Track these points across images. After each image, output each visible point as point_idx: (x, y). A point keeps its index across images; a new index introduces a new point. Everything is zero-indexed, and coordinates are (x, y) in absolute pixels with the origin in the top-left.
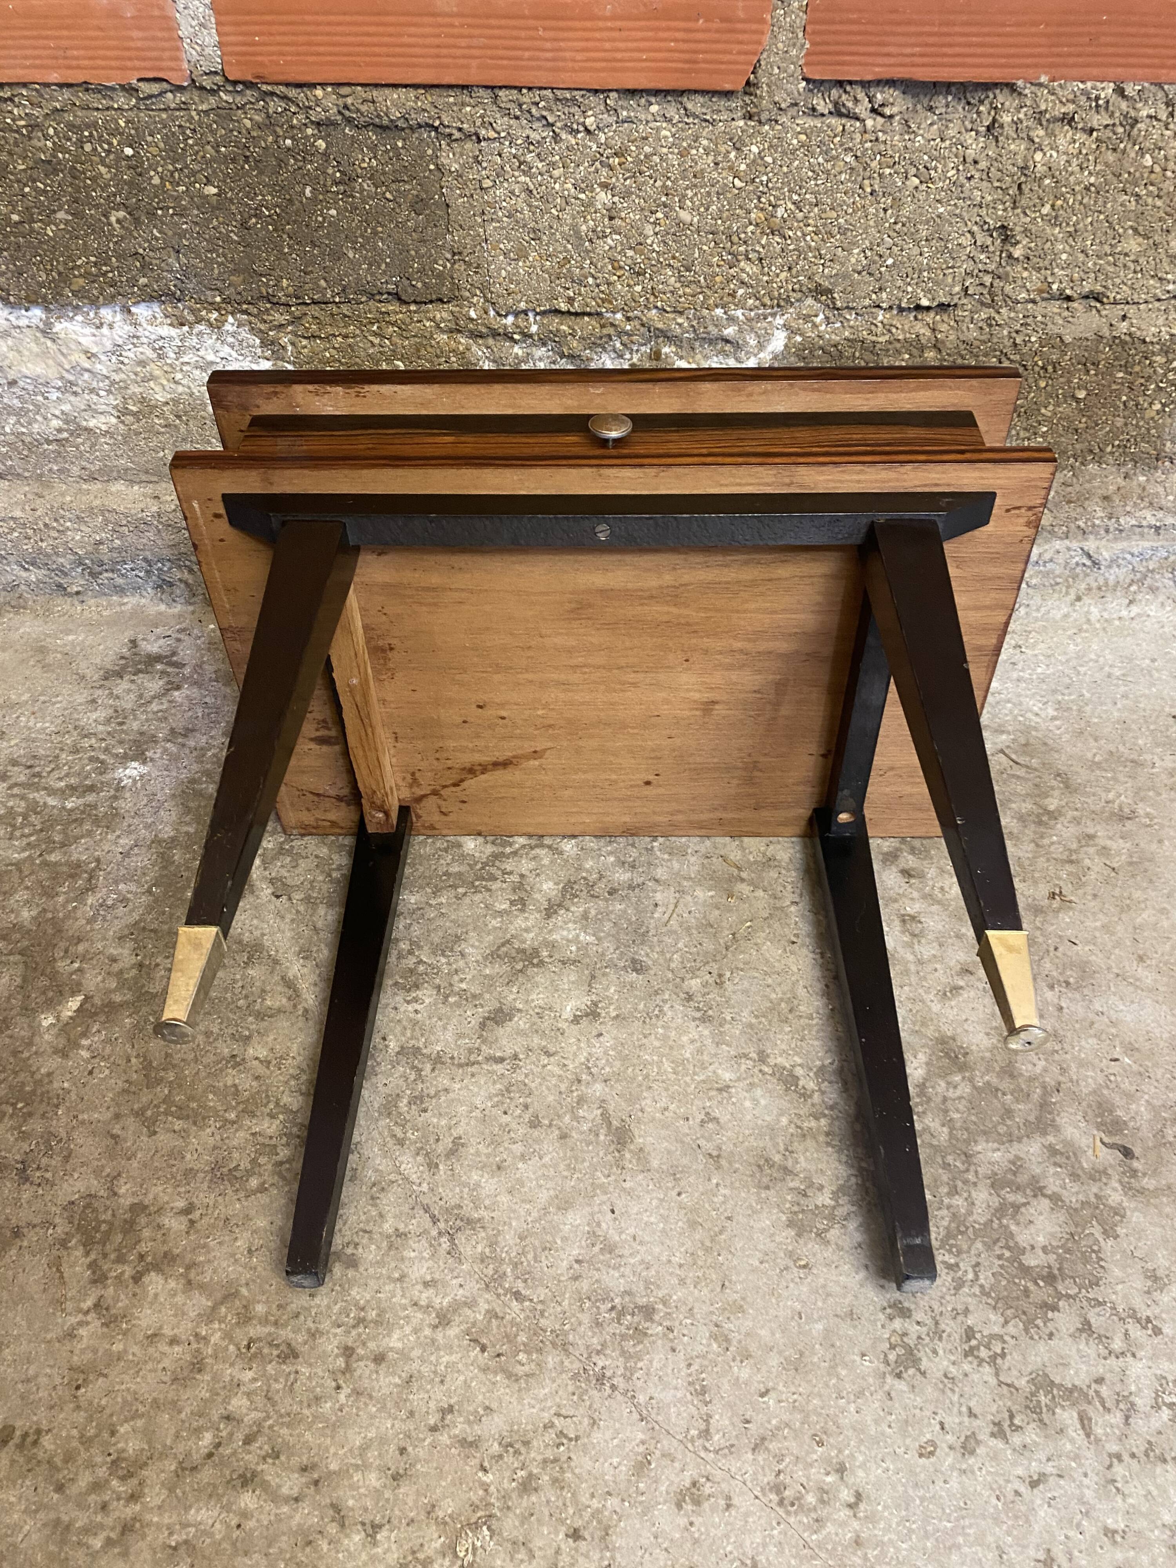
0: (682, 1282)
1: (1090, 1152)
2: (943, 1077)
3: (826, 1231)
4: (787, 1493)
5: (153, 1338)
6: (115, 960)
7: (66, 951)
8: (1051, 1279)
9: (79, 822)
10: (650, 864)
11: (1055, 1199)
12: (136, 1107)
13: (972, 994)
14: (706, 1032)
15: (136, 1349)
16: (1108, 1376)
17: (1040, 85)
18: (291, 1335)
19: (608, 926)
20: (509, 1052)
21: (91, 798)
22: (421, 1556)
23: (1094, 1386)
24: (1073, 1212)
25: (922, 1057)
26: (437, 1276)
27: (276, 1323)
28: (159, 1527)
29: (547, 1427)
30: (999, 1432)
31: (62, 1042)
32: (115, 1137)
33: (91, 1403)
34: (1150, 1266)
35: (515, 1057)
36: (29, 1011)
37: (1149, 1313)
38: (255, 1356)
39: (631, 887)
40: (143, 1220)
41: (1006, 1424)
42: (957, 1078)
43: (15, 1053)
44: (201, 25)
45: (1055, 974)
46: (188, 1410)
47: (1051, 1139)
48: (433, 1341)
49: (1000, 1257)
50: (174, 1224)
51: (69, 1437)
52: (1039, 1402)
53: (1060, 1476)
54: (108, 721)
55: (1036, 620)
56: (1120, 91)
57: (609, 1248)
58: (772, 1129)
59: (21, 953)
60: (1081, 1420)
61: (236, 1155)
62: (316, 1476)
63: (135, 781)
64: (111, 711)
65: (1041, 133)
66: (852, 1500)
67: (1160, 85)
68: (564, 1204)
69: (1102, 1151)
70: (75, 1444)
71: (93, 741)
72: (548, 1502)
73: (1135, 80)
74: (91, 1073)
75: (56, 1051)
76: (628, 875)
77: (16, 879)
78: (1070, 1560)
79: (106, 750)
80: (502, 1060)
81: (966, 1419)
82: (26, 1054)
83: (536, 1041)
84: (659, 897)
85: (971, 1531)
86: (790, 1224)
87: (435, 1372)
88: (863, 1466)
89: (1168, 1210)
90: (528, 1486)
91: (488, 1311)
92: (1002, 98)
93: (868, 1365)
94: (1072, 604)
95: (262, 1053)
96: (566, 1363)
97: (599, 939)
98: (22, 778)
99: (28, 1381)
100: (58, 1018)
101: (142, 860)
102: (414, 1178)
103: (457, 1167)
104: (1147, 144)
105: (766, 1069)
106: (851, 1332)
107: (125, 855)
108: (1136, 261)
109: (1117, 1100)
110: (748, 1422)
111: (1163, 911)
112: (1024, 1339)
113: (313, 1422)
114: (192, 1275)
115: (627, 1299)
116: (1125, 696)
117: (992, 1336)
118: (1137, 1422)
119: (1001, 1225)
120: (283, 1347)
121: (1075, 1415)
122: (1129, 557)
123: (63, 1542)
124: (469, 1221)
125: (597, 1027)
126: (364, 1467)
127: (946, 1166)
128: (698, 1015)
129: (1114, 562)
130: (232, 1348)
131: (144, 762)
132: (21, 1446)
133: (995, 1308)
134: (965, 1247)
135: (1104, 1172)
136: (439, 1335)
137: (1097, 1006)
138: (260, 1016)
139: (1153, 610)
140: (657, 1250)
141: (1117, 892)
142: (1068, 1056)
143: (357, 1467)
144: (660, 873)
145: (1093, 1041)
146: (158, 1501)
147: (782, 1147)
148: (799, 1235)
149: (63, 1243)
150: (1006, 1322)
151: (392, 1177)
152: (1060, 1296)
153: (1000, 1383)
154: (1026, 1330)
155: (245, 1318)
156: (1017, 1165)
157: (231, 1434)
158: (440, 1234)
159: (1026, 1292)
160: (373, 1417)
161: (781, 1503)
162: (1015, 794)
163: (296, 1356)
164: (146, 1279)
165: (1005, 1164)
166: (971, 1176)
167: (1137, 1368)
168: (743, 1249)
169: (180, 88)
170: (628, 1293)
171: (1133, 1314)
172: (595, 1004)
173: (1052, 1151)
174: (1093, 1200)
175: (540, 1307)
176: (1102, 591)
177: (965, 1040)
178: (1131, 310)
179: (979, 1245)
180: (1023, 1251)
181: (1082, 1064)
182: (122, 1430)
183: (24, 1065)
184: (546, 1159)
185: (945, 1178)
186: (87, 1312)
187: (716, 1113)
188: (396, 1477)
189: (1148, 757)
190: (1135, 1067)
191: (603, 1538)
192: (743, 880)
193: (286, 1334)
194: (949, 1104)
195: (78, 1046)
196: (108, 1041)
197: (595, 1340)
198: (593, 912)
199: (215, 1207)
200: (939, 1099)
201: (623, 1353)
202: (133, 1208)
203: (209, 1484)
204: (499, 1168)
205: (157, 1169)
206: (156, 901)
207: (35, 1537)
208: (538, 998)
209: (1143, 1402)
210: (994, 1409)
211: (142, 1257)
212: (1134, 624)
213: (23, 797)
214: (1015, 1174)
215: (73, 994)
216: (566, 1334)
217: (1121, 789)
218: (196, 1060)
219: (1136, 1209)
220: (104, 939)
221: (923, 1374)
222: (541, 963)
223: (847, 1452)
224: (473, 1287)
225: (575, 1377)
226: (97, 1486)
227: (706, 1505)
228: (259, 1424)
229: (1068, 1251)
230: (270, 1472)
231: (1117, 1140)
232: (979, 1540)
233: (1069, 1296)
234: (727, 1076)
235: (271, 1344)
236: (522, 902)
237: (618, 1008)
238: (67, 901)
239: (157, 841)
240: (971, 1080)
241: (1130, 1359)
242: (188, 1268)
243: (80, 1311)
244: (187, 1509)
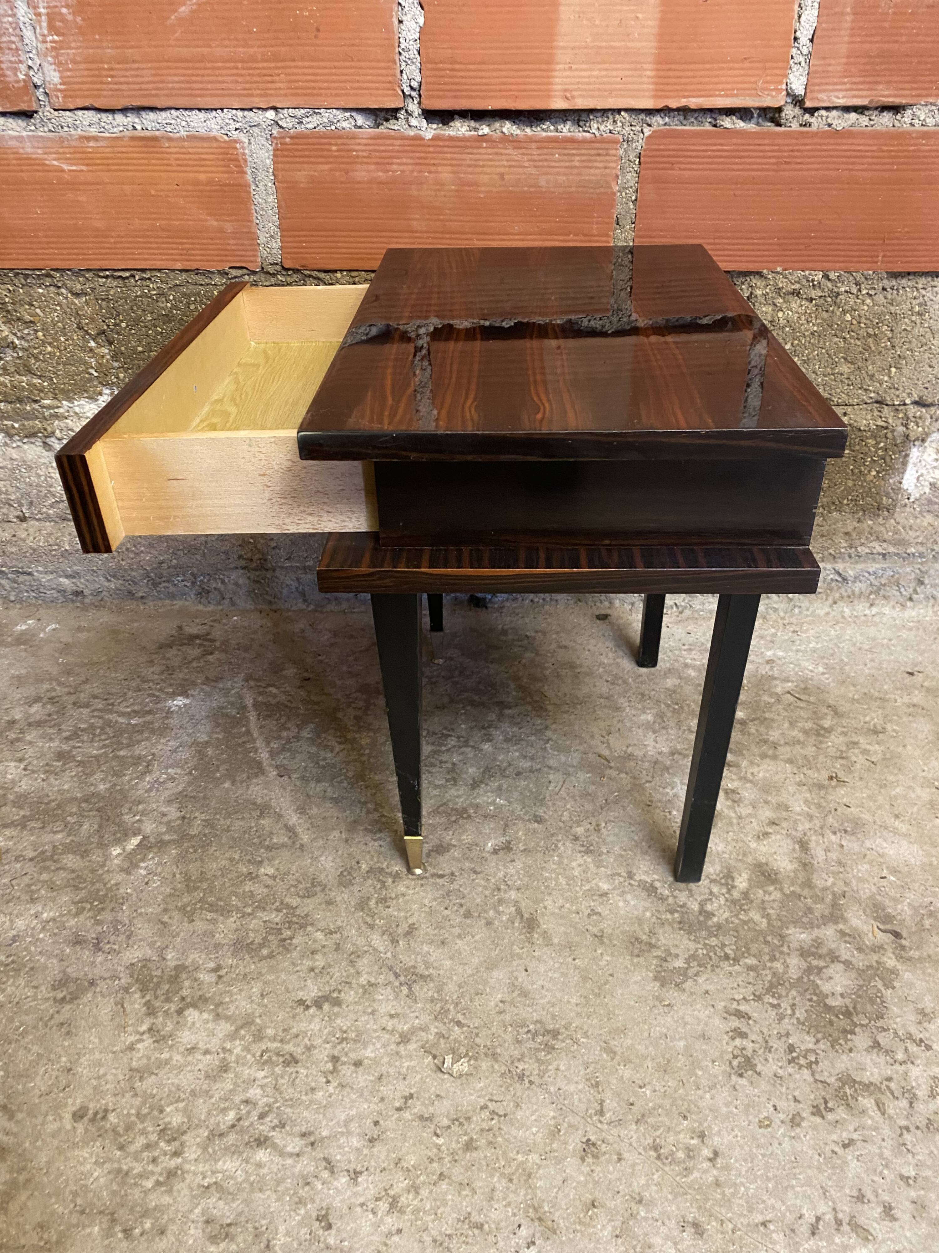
0: (579, 1015)
1: (870, 934)
2: (761, 887)
3: (682, 983)
4: (662, 1151)
5: (191, 1050)
6: (164, 815)
7: (130, 809)
8: (848, 1014)
9: (142, 732)
10: (544, 757)
11: (847, 964)
12: (180, 904)
13: (778, 837)
14: (589, 860)
15: (179, 1057)
16: (895, 1076)
17: (778, 273)
18: (292, 1049)
19: (516, 795)
20: (447, 871)
21: (149, 718)
22: (391, 1193)
23: (885, 1083)
24: (861, 973)
25: (745, 876)
26: (399, 1011)
27: (281, 1041)
28: (195, 1174)
29: (484, 1107)
30: (817, 1111)
31: (126, 865)
32: (164, 924)
33: (145, 1092)
34: (919, 1006)
35: (452, 874)
36: (103, 846)
37: (921, 1036)
38: (266, 1062)
39: (531, 771)
40: (184, 976)
41: (822, 1108)
42: (771, 888)
43: (93, 871)
44: (272, 237)
45: (836, 825)
46: (217, 1096)
47: (841, 926)
48: (397, 1053)
49: (810, 1000)
50: (206, 978)
51: (129, 1115)
52: (845, 1093)
53: (864, 1141)
54: (162, 673)
55: (807, 616)
56: (826, 277)
57: (524, 994)
58: (640, 921)
59: (98, 810)
60: (878, 1105)
61: (251, 934)
62: (312, 1139)
63: (180, 708)
64: (163, 667)
65: (781, 301)
66: (711, 1155)
67: (850, 273)
68: (491, 966)
69: (879, 935)
70: (133, 1118)
71: (151, 684)
72: (485, 1157)
73: (835, 270)
74: (147, 883)
75: (122, 870)
76: (530, 764)
77: (95, 767)
78: (877, 1196)
79: (160, 690)
80: (442, 876)
81: (792, 1103)
82: (100, 872)
83: (467, 864)
84: (551, 777)
85: (801, 1177)
86: (656, 979)
87: (399, 1073)
88: (719, 1133)
89: (929, 971)
90: (469, 1146)
91: (437, 1033)
92: (755, 281)
93: (718, 1069)
94: (831, 606)
95: (271, 871)
96: (496, 1067)
97: (510, 802)
98: (100, 706)
99: (99, 1078)
100: (124, 850)
101: (184, 754)
102: (381, 949)
103: (412, 943)
104: (847, 308)
105: (633, 882)
106: (704, 1047)
107: (175, 751)
108: (848, 379)
109: (887, 902)
110: (632, 1104)
111: (910, 787)
112: (832, 1054)
113: (310, 1104)
114: (220, 1010)
115: (539, 1026)
116: (872, 660)
117: (808, 1051)
118: (920, 1107)
119: (809, 980)
120: (287, 1056)
121: (873, 1101)
122: (866, 575)
123: (123, 1183)
124: (422, 977)
125: (511, 856)
126: (349, 1133)
127: (767, 943)
128: (583, 849)
129: (856, 578)
130: (249, 1056)
131: (187, 697)
132: (93, 1120)
133: (808, 1033)
134: (784, 994)
135: (881, 947)
136: (402, 1048)
137: (868, 844)
138: (269, 848)
139: (887, 610)
140: (559, 995)
141: (876, 776)
142: (850, 875)
143: (342, 1134)
144: (552, 762)
145: (867, 866)
146: (193, 1156)
147: (647, 930)
148: (662, 986)
149: (126, 990)
150: (818, 1041)
151: (365, 948)
152: (856, 1025)
153: (816, 1081)
154: (833, 1046)
155: (259, 1037)
156: (818, 943)
157: (249, 1112)
158: (401, 984)
159: (831, 1023)
160: (353, 1101)
161: (658, 1157)
162: (800, 717)
163: (297, 1062)
164: (186, 1013)
165: (810, 942)
166: (785, 949)
167: (915, 1072)
168: (622, 995)
169: (254, 273)
170: (540, 1022)
171: (910, 1037)
172: (509, 842)
173: (843, 933)
174: (874, 964)
175: (475, 1031)
176: (851, 598)
177: (775, 865)
178: (849, 410)
179: (794, 993)
180: (827, 996)
181: (861, 880)
182: (168, 1110)
183: (100, 879)
184: (477, 937)
185: (766, 950)
186: (143, 1033)
187: (599, 909)
188: (372, 1140)
189: (892, 696)
190: (898, 883)
191: (526, 1181)
192: (611, 768)
193: (289, 1047)
194: (766, 905)
195: (137, 866)
196: (159, 864)
197: (516, 1052)
198: (505, 786)
199: (237, 966)
200: (759, 901)
201: (538, 1060)
202: (176, 967)
203: (232, 1145)
204: (443, 943)
205: (195, 943)
206: (195, 779)
207: (102, 1180)
208: (467, 838)
209: (922, 1093)
210: (812, 1097)
211: (183, 999)
212: (875, 619)
213: (100, 718)
214: (817, 948)
215: (135, 835)
216: (495, 1047)
217: (874, 715)
218: (223, 875)
219: (906, 970)
220: (157, 801)
221: (759, 1074)
222: (469, 817)
223: (706, 1124)
224: (425, 1018)
225: (503, 1075)
226: (148, 1147)
227: (603, 1159)
228: (269, 1106)
229: (860, 996)
230: (277, 1136)
231: (889, 927)
232: (808, 1183)
233: (862, 1025)
234: (605, 887)
235: (278, 1054)
236: (455, 780)
237: (526, 844)
238: (131, 779)
239: (196, 743)
240: (781, 890)
241: (910, 1065)
242: (217, 1005)
243: (138, 1032)
244: (216, 1161)
